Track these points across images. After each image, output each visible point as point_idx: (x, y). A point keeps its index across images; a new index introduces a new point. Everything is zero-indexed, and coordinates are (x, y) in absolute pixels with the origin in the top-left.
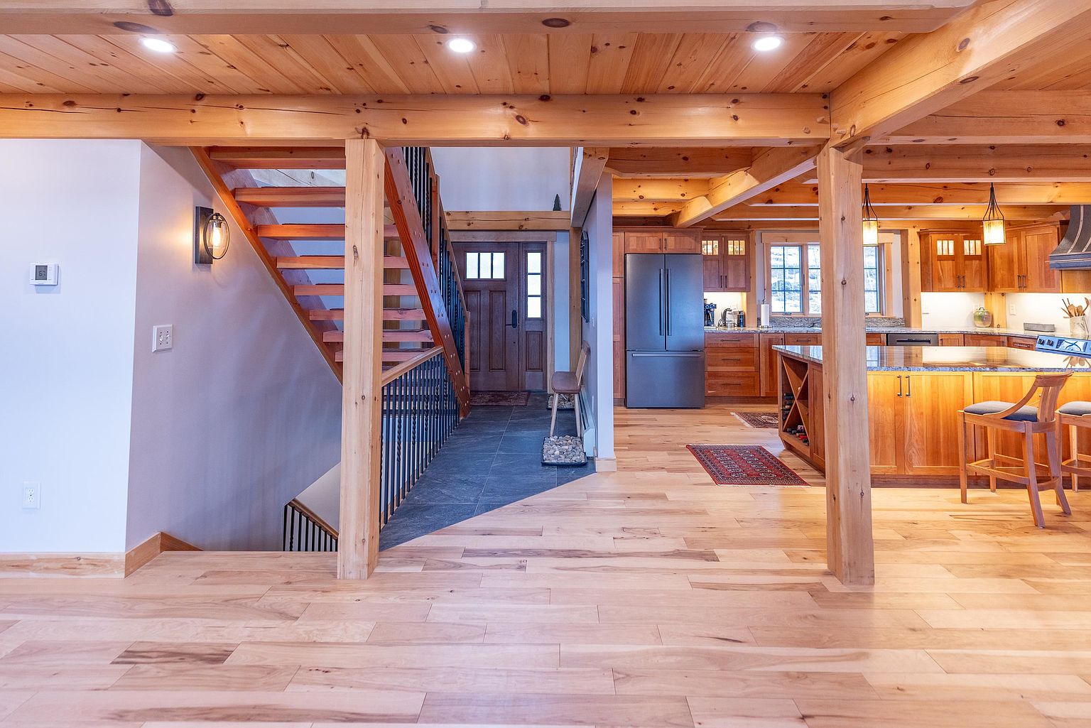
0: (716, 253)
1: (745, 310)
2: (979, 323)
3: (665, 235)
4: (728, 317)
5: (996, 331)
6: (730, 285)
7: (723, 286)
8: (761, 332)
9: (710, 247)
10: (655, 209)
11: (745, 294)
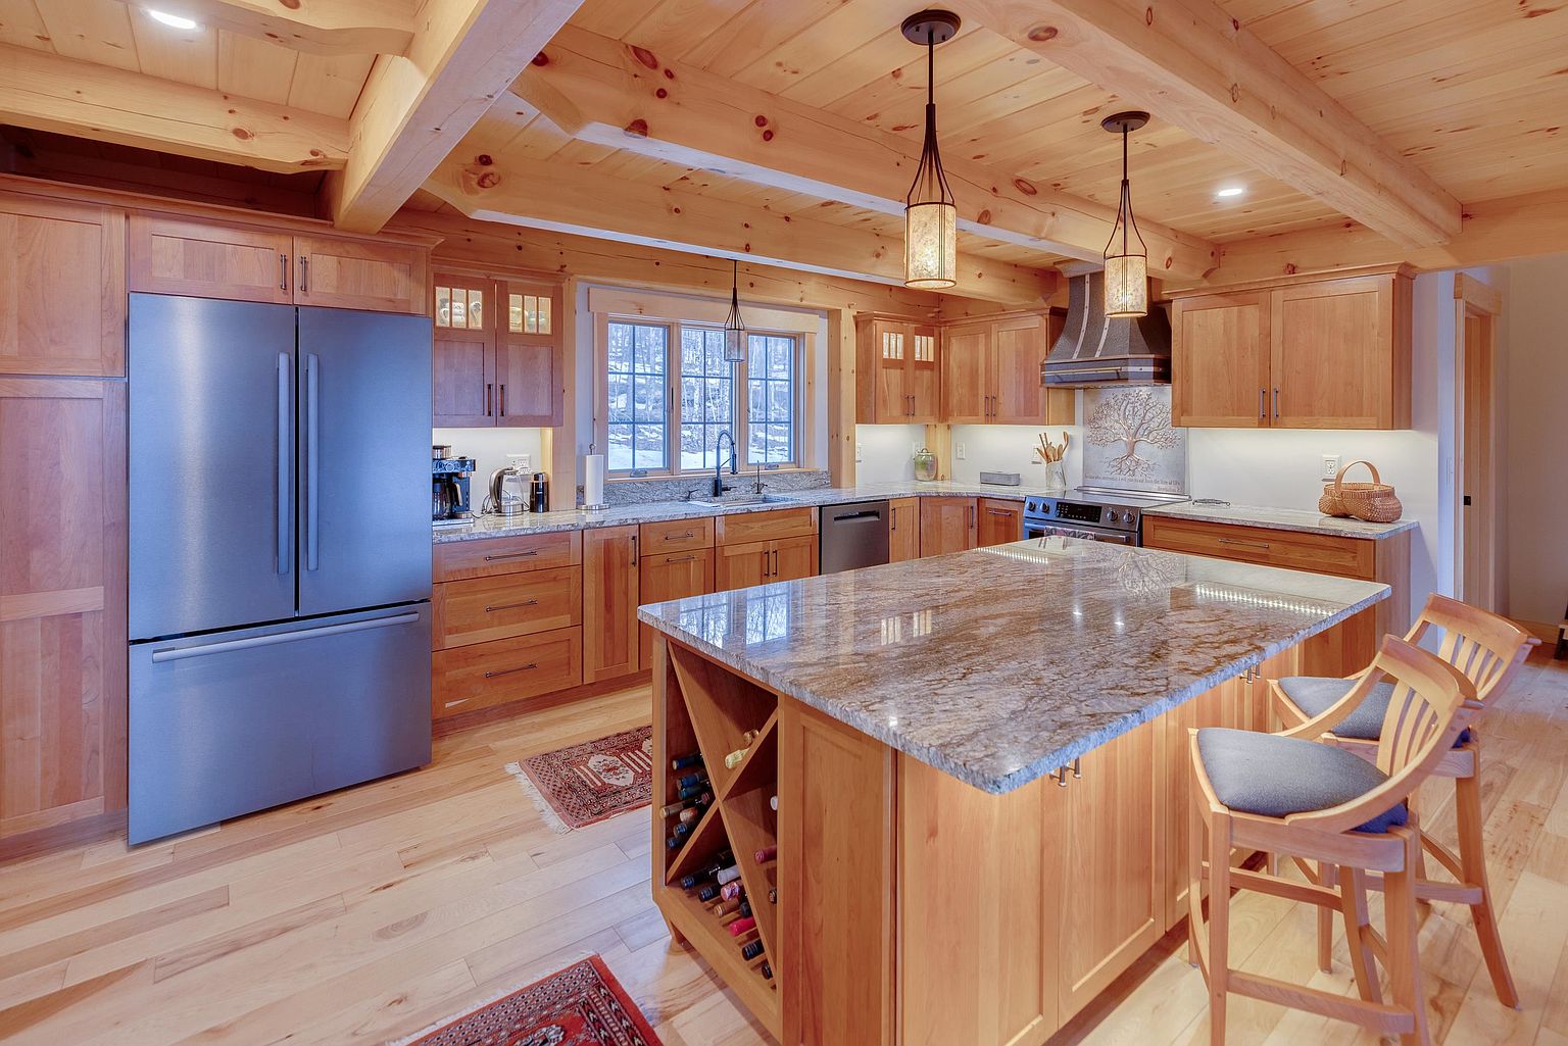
0: (477, 323)
1: (547, 469)
2: (921, 474)
3: (303, 248)
4: (508, 488)
5: (943, 487)
6: (514, 408)
7: (496, 411)
8: (588, 527)
9: (459, 307)
11: (549, 432)
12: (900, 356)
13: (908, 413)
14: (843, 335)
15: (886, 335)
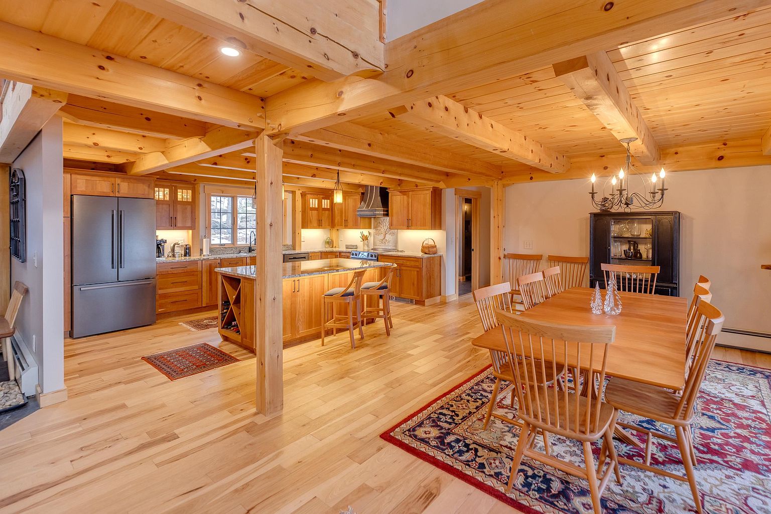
0: (167, 198)
1: (191, 244)
2: (327, 246)
3: (118, 181)
4: (177, 249)
5: (334, 250)
6: (179, 224)
7: (173, 224)
8: (204, 259)
9: (161, 194)
10: (108, 156)
11: (190, 232)
12: (316, 206)
13: (320, 225)
14: (296, 200)
15: (311, 200)
